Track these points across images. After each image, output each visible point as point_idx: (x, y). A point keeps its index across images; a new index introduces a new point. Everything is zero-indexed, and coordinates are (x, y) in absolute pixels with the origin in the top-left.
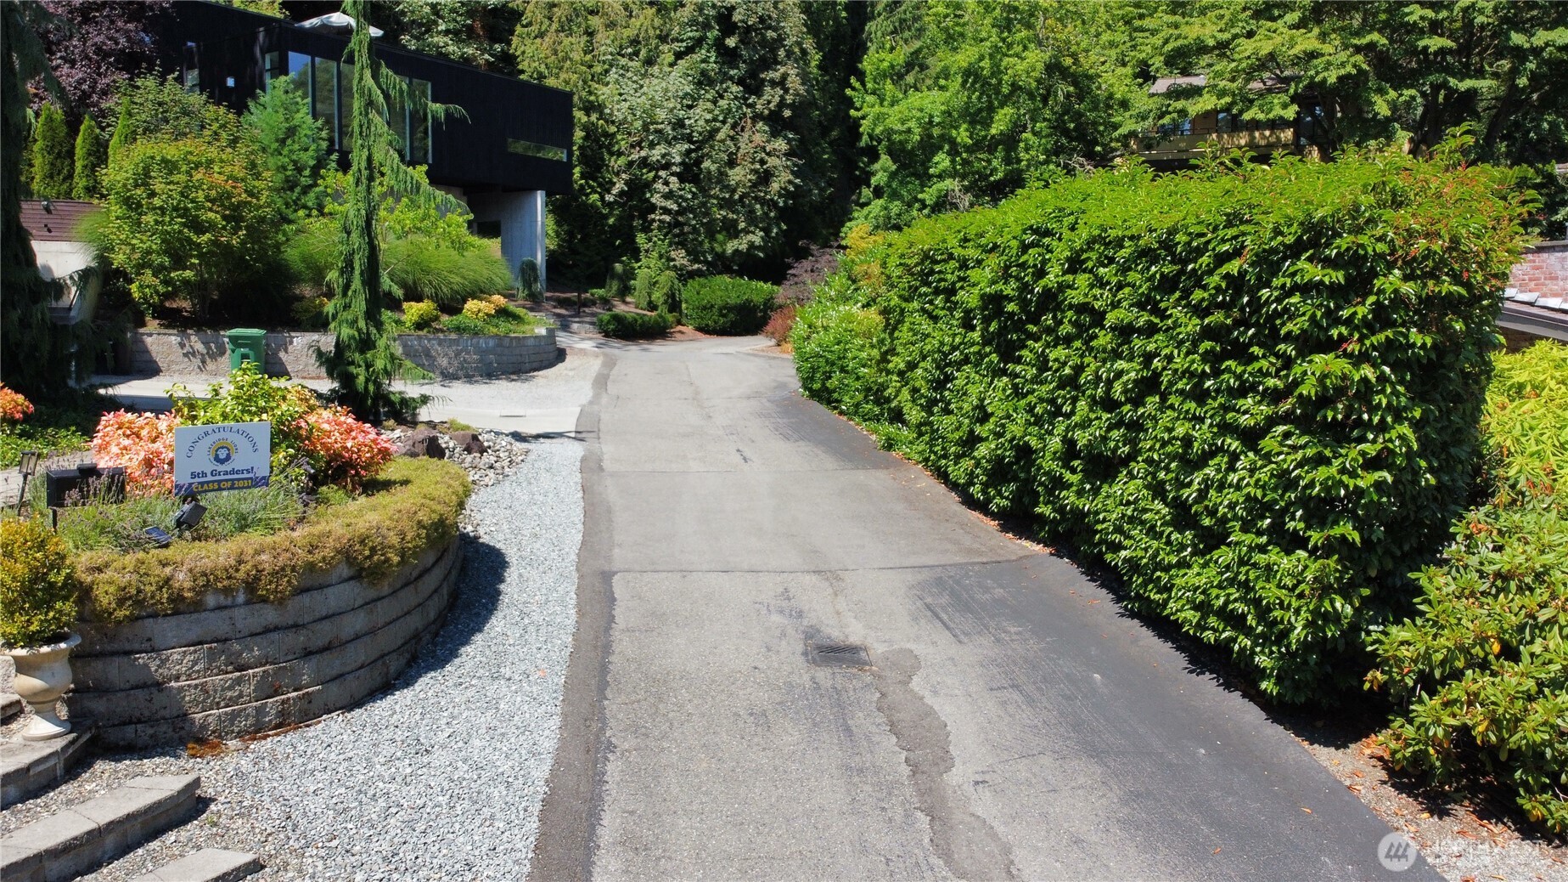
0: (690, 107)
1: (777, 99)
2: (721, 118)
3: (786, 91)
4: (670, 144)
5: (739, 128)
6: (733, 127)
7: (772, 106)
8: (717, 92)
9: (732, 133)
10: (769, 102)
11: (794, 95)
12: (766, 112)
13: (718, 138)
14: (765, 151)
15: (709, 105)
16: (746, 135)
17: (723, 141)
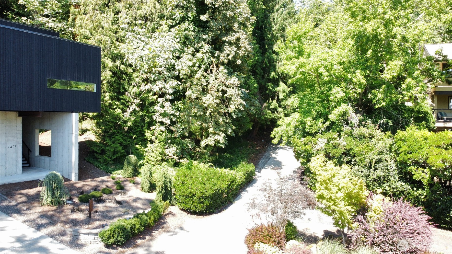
0: (179, 58)
1: (233, 53)
2: (197, 65)
3: (239, 48)
4: (165, 81)
5: (209, 72)
6: (206, 71)
7: (230, 57)
8: (195, 49)
9: (205, 74)
10: (228, 55)
11: (244, 51)
12: (226, 61)
13: (196, 77)
14: (225, 85)
15: (190, 56)
16: (213, 75)
17: (199, 79)
